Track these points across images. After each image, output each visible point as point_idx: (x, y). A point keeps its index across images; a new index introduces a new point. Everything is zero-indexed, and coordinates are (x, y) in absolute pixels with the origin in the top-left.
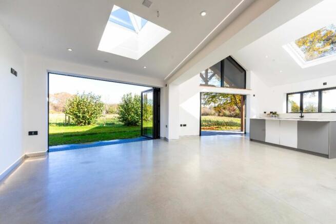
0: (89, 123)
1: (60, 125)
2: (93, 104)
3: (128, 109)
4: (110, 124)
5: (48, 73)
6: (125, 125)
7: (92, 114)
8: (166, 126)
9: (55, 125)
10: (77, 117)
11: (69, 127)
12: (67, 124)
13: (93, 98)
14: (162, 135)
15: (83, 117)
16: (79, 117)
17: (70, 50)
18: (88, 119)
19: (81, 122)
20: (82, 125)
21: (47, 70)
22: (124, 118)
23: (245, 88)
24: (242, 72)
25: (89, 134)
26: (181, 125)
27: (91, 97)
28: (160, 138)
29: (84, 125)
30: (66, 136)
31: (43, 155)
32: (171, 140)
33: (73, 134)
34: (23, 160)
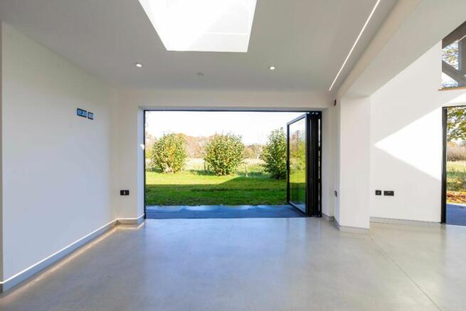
0: (228, 173)
1: (200, 173)
2: (232, 147)
3: (277, 154)
4: (256, 174)
5: (145, 111)
6: (272, 177)
7: (230, 161)
8: (336, 194)
9: (196, 173)
10: (215, 164)
11: (207, 177)
12: (206, 173)
13: (232, 139)
14: (326, 209)
15: (221, 164)
16: (217, 164)
17: (139, 65)
18: (227, 167)
19: (220, 171)
20: (220, 175)
21: (140, 108)
22: (271, 167)
25: (218, 190)
26: (378, 193)
27: (231, 138)
28: (321, 216)
29: (223, 174)
30: (193, 191)
31: (135, 223)
32: (345, 227)
33: (201, 189)
34: (110, 228)
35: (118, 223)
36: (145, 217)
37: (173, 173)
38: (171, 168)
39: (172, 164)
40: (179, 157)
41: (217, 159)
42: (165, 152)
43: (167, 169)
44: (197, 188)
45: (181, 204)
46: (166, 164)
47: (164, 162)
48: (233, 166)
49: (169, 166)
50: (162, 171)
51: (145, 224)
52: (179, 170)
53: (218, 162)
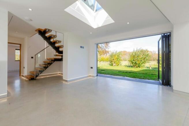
0: (139, 67)
5: (97, 44)
13: (142, 51)
18: (139, 64)
19: (135, 66)
20: (135, 68)
28: (171, 87)
29: (137, 67)
30: (119, 72)
31: (93, 77)
32: (175, 90)
33: (122, 71)
34: (88, 76)
35: (90, 76)
36: (97, 76)
37: (116, 66)
39: (116, 63)
40: (118, 60)
41: (134, 60)
42: (113, 58)
43: (114, 64)
44: (121, 71)
45: (111, 75)
46: (113, 62)
48: (142, 64)
50: (112, 65)
51: (97, 77)
52: (118, 65)
53: (134, 62)
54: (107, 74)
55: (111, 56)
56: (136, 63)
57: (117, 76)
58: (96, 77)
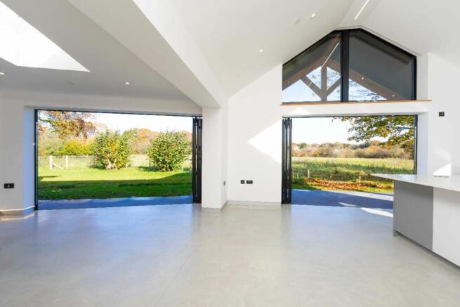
0: (171, 169)
2: (175, 144)
5: (36, 111)
10: (158, 161)
15: (163, 160)
16: (160, 161)
18: (170, 163)
19: (163, 167)
20: (164, 171)
21: (28, 107)
23: (414, 98)
24: (406, 63)
26: (242, 182)
29: (167, 170)
31: (20, 214)
37: (116, 169)
38: (114, 164)
39: (115, 161)
40: (123, 153)
41: (160, 155)
42: (108, 148)
43: (110, 165)
46: (108, 160)
47: (105, 158)
48: (175, 162)
49: (112, 162)
50: (103, 167)
51: (36, 215)
52: (123, 166)
53: (160, 158)
54: (79, 198)
55: (101, 142)
56: (164, 162)
57: (109, 197)
58: (33, 215)
